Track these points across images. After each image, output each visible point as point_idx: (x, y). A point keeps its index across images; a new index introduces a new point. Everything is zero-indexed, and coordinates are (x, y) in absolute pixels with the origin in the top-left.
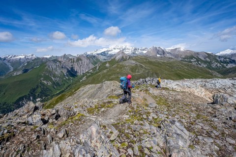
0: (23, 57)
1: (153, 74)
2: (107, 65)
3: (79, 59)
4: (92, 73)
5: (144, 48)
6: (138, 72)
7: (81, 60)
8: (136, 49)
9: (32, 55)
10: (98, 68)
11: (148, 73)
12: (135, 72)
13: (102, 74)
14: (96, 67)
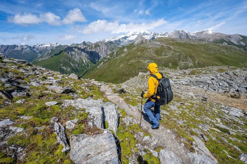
0: (49, 45)
1: (186, 57)
2: (125, 50)
3: (97, 45)
4: (109, 59)
5: (164, 33)
6: (165, 55)
7: (99, 46)
8: (156, 34)
9: (57, 44)
10: (115, 54)
11: (179, 56)
12: (161, 55)
13: (120, 59)
14: (114, 52)
